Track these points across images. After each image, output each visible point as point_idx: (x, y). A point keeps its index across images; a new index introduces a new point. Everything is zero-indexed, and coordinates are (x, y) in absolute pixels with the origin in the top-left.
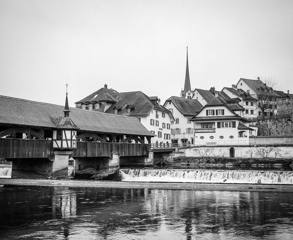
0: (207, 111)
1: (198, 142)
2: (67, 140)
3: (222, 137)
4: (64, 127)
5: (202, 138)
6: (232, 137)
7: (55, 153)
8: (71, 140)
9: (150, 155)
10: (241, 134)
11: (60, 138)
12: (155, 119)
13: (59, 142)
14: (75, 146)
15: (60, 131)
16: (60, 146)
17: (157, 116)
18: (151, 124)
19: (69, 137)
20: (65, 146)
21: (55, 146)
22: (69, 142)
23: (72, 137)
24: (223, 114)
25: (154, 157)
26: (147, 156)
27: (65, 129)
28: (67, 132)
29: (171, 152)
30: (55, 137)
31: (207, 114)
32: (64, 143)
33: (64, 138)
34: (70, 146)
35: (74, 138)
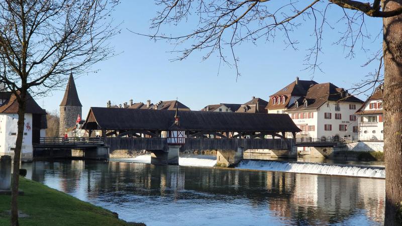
0: (371, 105)
2: (174, 138)
5: (366, 132)
7: (168, 146)
8: (177, 138)
13: (170, 139)
14: (184, 142)
17: (337, 109)
18: (326, 118)
20: (173, 142)
21: (168, 142)
23: (178, 136)
27: (173, 130)
31: (371, 108)
33: (172, 136)
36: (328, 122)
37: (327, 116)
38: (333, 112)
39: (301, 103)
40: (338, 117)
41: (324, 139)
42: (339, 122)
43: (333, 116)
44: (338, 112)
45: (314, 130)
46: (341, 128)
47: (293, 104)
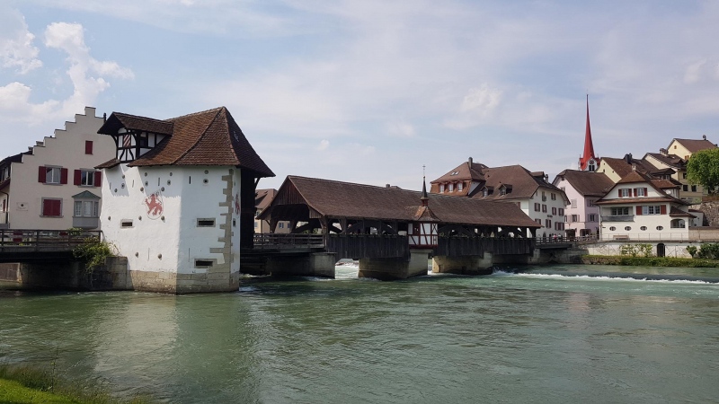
0: (620, 191)
1: (606, 233)
2: (425, 235)
3: (644, 228)
4: (422, 219)
5: (612, 229)
6: (660, 228)
7: (412, 251)
8: (431, 235)
9: (534, 252)
10: (675, 224)
11: (417, 233)
12: (541, 203)
13: (416, 238)
14: (435, 243)
15: (417, 224)
16: (417, 243)
17: (544, 199)
18: (536, 210)
19: (428, 232)
20: (423, 242)
21: (411, 242)
22: (429, 238)
23: (431, 232)
24: (646, 194)
25: (541, 255)
26: (531, 254)
27: (423, 222)
28: (425, 225)
29: (566, 249)
30: (411, 232)
31: (620, 195)
32: (423, 238)
33: (422, 232)
34: (429, 243)
35: (435, 233)
36: (538, 215)
37: (538, 207)
39: (490, 191)
40: (544, 209)
42: (545, 216)
43: (541, 208)
44: (544, 203)
46: (548, 224)
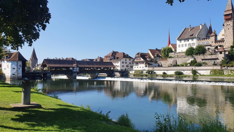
36: (123, 64)
37: (123, 62)
38: (125, 61)
39: (114, 59)
40: (126, 63)
41: (122, 70)
42: (126, 64)
43: (124, 63)
44: (126, 61)
45: (119, 67)
46: (127, 66)
47: (112, 59)
